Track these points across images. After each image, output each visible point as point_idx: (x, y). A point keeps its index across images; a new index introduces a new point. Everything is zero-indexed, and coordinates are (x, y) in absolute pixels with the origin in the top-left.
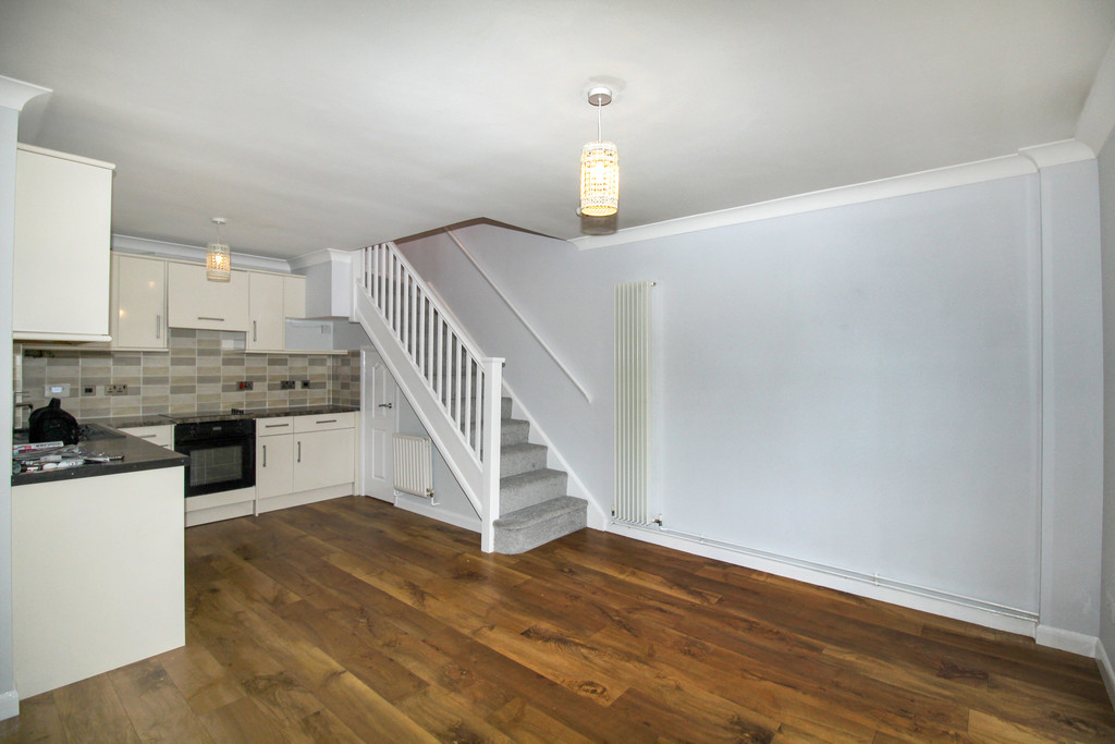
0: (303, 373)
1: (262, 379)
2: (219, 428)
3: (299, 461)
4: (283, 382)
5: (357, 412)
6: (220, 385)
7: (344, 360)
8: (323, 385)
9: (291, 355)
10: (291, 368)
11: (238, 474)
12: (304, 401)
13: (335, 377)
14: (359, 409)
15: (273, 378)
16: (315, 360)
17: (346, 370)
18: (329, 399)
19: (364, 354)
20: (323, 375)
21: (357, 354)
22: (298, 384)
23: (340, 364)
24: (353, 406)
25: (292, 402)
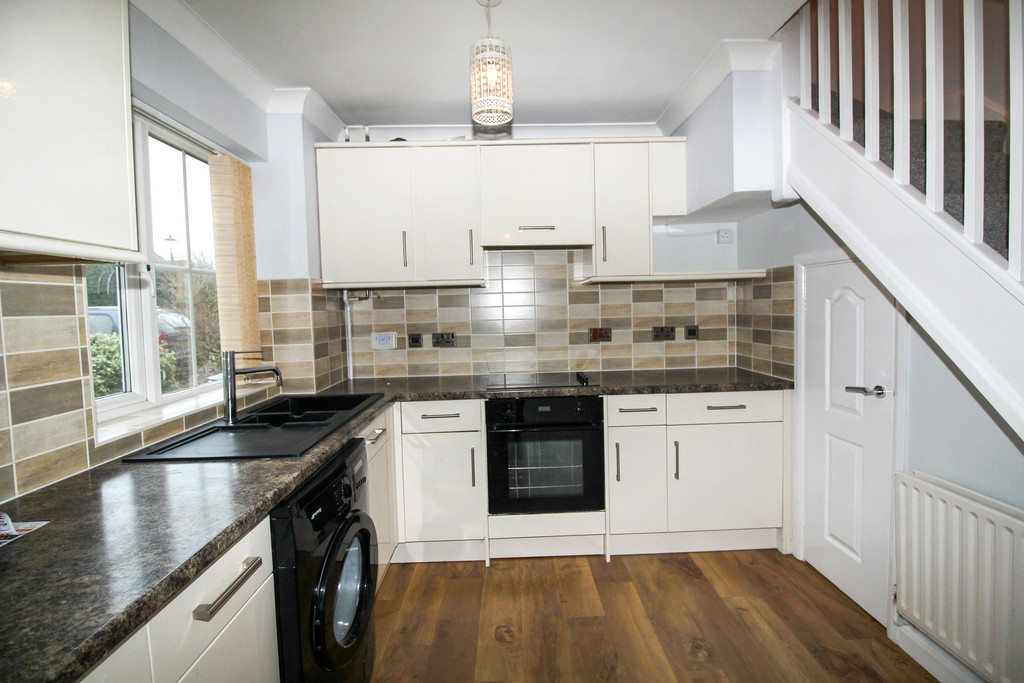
0: (686, 314)
1: (624, 324)
2: (547, 409)
3: (677, 476)
4: (655, 329)
5: (787, 392)
6: (567, 333)
7: (759, 287)
8: (720, 334)
9: (669, 283)
10: (667, 306)
11: (576, 487)
12: (691, 360)
13: (742, 320)
14: (791, 386)
15: (641, 322)
16: (708, 288)
17: (763, 307)
18: (732, 357)
19: (801, 275)
20: (721, 318)
21: (785, 275)
22: (680, 332)
23: (750, 296)
24: (780, 379)
25: (670, 361)
